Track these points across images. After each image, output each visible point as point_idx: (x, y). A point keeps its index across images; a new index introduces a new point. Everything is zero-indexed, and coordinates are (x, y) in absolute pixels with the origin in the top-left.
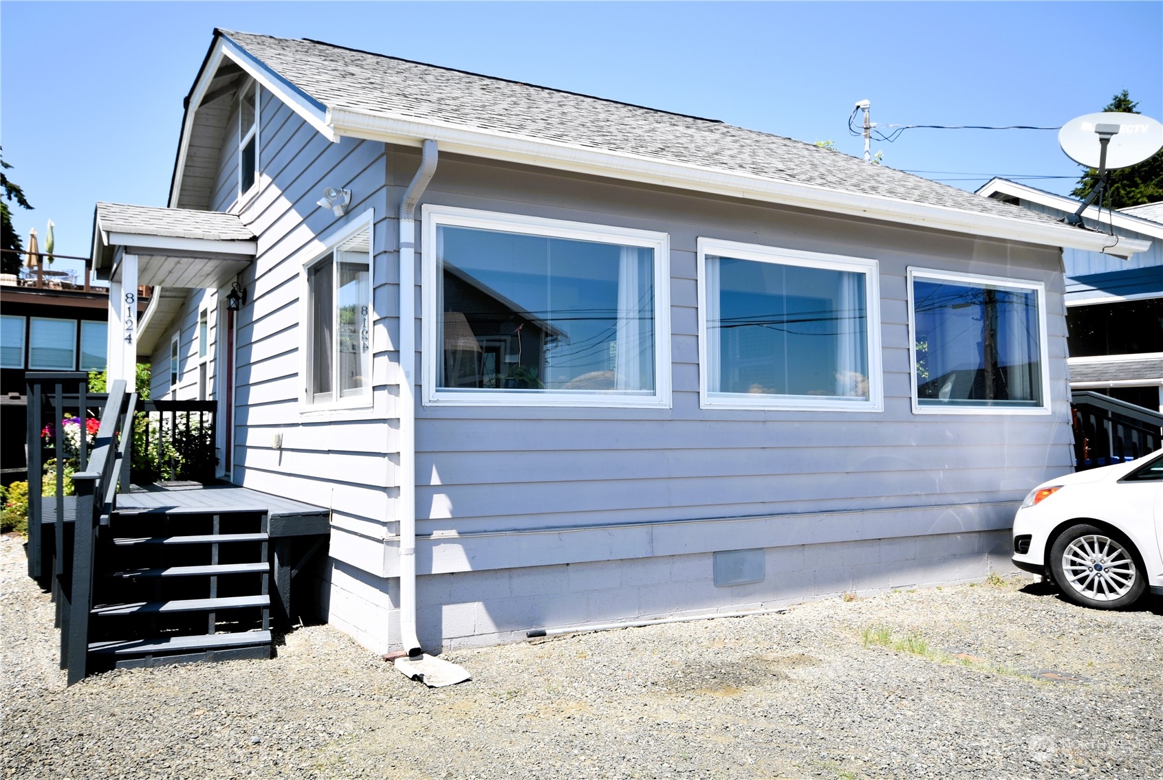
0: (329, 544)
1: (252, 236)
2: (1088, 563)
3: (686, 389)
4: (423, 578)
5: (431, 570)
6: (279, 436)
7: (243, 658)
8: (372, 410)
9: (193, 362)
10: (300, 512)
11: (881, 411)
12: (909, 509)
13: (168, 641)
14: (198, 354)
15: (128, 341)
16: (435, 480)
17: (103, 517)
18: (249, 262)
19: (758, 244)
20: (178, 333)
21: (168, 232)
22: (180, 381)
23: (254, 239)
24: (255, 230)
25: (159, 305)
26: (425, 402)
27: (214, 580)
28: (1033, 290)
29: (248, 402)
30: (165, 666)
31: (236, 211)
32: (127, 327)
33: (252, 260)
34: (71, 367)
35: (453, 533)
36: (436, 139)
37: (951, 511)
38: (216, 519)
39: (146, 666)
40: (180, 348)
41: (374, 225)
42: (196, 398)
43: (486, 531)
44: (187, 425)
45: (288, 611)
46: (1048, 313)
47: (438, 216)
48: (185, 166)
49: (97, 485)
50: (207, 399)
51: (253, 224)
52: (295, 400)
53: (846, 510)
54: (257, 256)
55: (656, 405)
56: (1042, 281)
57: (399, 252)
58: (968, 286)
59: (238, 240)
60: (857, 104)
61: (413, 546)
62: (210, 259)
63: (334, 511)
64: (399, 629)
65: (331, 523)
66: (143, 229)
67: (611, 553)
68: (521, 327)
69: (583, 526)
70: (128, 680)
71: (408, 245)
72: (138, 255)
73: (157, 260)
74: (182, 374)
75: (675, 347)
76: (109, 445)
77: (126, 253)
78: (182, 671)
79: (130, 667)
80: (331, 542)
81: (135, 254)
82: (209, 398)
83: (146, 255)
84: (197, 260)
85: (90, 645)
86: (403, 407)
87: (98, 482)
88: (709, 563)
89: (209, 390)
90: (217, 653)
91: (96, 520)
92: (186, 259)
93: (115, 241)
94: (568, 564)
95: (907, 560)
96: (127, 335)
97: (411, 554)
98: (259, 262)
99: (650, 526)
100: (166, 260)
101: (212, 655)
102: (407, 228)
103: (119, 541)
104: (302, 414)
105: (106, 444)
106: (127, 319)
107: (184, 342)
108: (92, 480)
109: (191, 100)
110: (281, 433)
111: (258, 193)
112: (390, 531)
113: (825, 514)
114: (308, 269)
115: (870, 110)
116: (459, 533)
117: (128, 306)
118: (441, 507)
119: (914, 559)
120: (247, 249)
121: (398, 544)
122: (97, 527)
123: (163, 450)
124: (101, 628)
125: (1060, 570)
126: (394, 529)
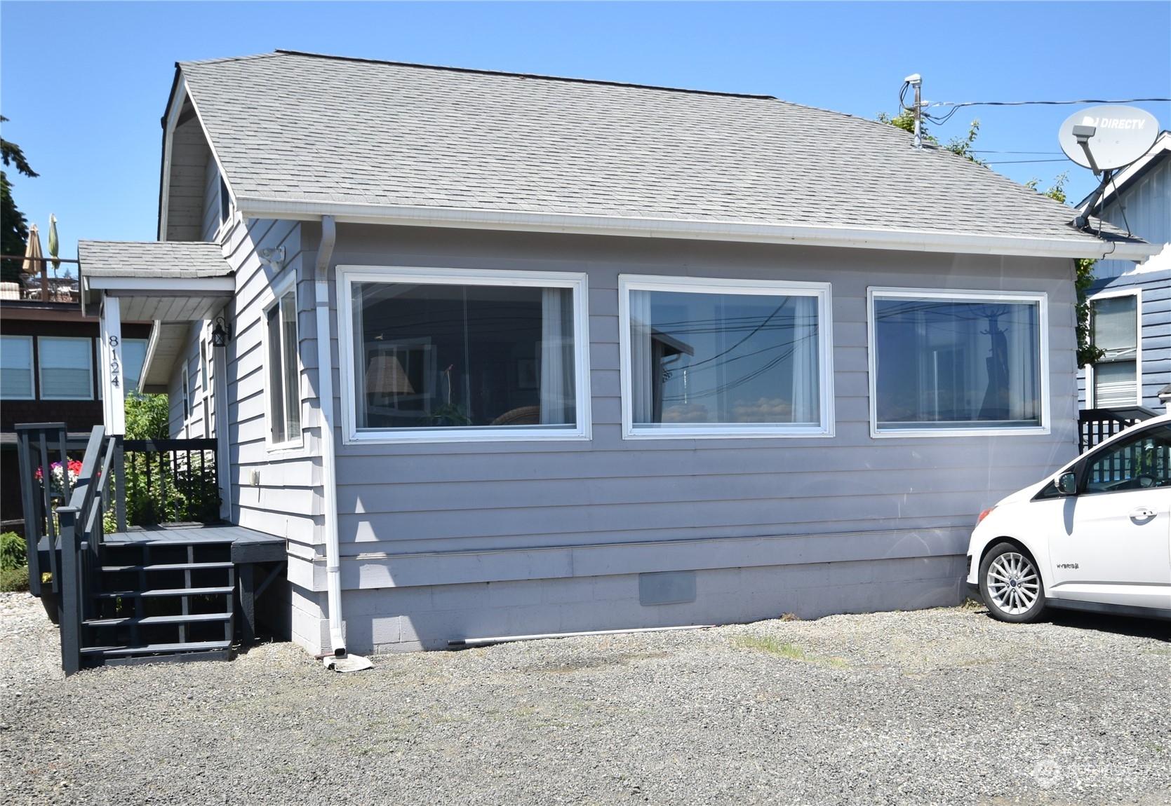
0: (287, 570)
1: (229, 271)
2: (1006, 580)
3: (606, 420)
4: (349, 593)
5: (359, 586)
6: (256, 474)
7: (206, 660)
8: (303, 449)
9: (199, 396)
10: (259, 541)
11: (832, 437)
12: (863, 533)
13: (147, 647)
14: (202, 388)
15: (115, 383)
16: (360, 509)
17: (83, 543)
18: (230, 298)
19: (688, 276)
20: (186, 362)
21: (145, 272)
22: (191, 416)
23: (232, 275)
24: (233, 264)
25: (162, 332)
26: (346, 441)
27: (185, 600)
28: (1036, 301)
29: (237, 440)
30: (142, 664)
31: (219, 241)
32: (112, 370)
33: (232, 295)
34: (90, 396)
35: (380, 555)
36: (333, 214)
37: (914, 534)
38: (190, 551)
39: (127, 665)
40: (189, 379)
41: (297, 285)
42: (202, 436)
43: (406, 553)
44: (188, 464)
45: (253, 628)
46: (1050, 325)
47: (351, 275)
48: (170, 186)
49: (77, 517)
50: (211, 437)
51: (232, 258)
52: (263, 439)
53: (788, 535)
54: (236, 292)
55: (575, 437)
56: (1044, 291)
57: (315, 310)
58: (951, 302)
59: (215, 277)
60: (907, 79)
61: (337, 565)
62: (190, 297)
63: (289, 540)
64: (329, 634)
65: (288, 551)
66: (121, 272)
67: (530, 573)
68: (450, 368)
69: (501, 549)
70: (112, 674)
71: (323, 304)
72: (119, 297)
73: (138, 300)
74: (192, 408)
75: (594, 382)
76: (87, 486)
77: (107, 295)
78: (155, 668)
79: (114, 665)
80: (288, 568)
81: (115, 297)
82: (212, 436)
83: (127, 296)
84: (177, 299)
85: (81, 649)
86: (325, 447)
87: (78, 515)
88: (634, 584)
89: (211, 428)
90: (183, 656)
91: (78, 546)
92: (166, 299)
93: (96, 285)
94: (488, 583)
95: (862, 583)
96: (113, 378)
97: (336, 572)
98: (238, 298)
99: (570, 549)
100: (147, 300)
101: (179, 657)
102: (322, 290)
103: (105, 569)
104: (269, 452)
105: (85, 484)
106: (112, 362)
107: (191, 374)
108: (72, 513)
109: (168, 121)
110: (257, 471)
111: (233, 226)
112: (318, 552)
113: (762, 538)
114: (268, 313)
115: (922, 86)
116: (387, 554)
117: (112, 349)
118: (365, 533)
119: (871, 583)
120: (225, 286)
121: (324, 564)
122: (80, 552)
123: (166, 491)
124: (91, 635)
125: (985, 587)
126: (321, 551)
